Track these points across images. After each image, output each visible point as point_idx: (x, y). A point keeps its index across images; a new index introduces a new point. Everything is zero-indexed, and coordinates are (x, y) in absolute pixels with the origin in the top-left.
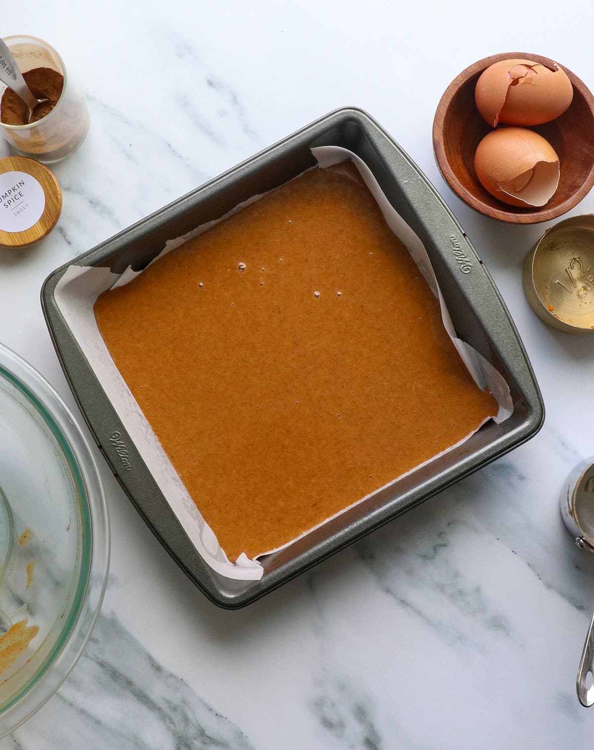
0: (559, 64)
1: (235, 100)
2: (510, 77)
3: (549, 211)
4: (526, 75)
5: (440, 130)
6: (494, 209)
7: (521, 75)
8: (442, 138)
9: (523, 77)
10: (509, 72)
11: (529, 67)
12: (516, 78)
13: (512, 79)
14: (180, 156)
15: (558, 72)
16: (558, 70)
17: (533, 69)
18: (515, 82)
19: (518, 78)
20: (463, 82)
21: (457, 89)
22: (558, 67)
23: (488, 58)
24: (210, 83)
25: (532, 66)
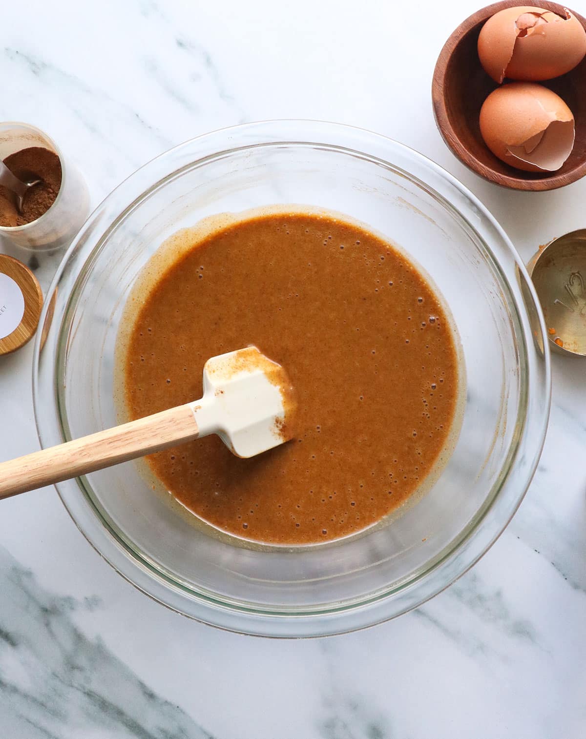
0: (570, 10)
1: (208, 61)
2: (518, 27)
3: (564, 176)
4: (535, 25)
5: (441, 90)
6: (503, 176)
7: (529, 25)
8: (443, 98)
9: (532, 27)
10: (516, 22)
11: (538, 15)
12: (524, 28)
13: (520, 29)
14: (150, 127)
15: (570, 19)
16: (570, 17)
17: (542, 18)
18: (523, 32)
19: (527, 28)
20: (464, 34)
21: (457, 42)
22: (570, 14)
23: (491, 6)
24: (180, 44)
25: (541, 14)
